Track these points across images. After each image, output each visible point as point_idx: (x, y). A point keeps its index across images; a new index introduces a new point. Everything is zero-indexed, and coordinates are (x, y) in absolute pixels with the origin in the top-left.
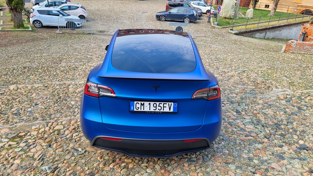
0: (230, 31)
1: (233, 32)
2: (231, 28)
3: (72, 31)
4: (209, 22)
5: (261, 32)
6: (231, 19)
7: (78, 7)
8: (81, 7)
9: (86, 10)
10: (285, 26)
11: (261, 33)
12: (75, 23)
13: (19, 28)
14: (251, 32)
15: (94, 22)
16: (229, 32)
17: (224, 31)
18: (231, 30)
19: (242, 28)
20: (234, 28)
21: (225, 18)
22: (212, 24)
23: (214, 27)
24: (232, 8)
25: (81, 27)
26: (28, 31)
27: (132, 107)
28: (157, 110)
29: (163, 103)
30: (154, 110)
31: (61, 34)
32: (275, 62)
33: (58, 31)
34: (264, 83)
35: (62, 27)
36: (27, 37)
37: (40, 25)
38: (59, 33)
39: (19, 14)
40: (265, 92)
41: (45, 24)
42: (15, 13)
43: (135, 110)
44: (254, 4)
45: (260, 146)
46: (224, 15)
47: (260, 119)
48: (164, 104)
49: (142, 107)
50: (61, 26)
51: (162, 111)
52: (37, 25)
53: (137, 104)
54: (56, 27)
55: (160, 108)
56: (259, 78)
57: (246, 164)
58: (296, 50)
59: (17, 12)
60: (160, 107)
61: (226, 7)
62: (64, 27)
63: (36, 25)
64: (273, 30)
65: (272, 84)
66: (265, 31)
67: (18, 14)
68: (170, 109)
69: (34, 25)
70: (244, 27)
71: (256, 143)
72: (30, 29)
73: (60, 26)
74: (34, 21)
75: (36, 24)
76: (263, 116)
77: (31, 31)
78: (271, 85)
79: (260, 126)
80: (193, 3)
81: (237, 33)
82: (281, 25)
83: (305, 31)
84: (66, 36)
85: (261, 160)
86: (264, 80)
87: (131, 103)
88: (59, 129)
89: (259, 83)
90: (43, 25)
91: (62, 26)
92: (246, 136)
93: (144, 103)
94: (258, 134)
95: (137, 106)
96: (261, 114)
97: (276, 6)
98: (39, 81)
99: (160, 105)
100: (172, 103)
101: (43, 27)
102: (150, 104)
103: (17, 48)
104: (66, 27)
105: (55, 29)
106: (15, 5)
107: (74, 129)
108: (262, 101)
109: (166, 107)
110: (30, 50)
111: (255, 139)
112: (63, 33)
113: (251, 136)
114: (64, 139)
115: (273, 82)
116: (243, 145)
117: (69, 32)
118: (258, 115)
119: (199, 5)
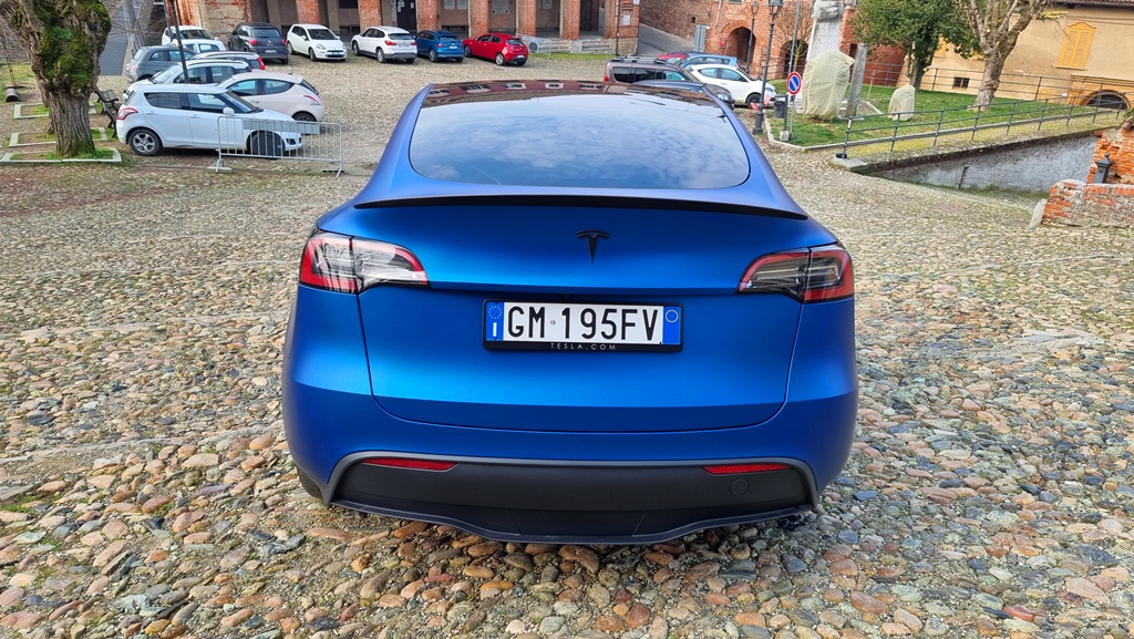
0: (837, 161)
1: (849, 164)
2: (841, 151)
3: (267, 163)
4: (759, 131)
5: (947, 163)
6: (836, 121)
7: (292, 84)
8: (301, 84)
9: (318, 94)
10: (1033, 143)
11: (948, 169)
12: (277, 137)
13: (73, 156)
14: (911, 163)
15: (346, 135)
16: (833, 166)
17: (815, 159)
18: (839, 156)
19: (881, 151)
20: (849, 152)
21: (816, 118)
22: (771, 137)
23: (778, 150)
24: (839, 84)
25: (300, 151)
26: (108, 163)
27: (495, 325)
28: (598, 339)
29: (620, 308)
30: (584, 336)
31: (226, 173)
32: (1015, 252)
33: (216, 165)
34: (986, 314)
35: (232, 151)
36: (103, 185)
37: (153, 144)
38: (220, 172)
39: (76, 106)
40: (996, 340)
41: (169, 140)
42: (64, 102)
43: (507, 337)
44: (915, 74)
45: (1008, 519)
46: (812, 109)
47: (992, 426)
48: (624, 312)
49: (537, 325)
50: (228, 148)
51: (617, 340)
52: (143, 145)
53: (516, 313)
54: (210, 153)
55: (608, 329)
56: (964, 298)
57: (961, 583)
58: (1086, 214)
59: (70, 97)
60: (610, 326)
61: (817, 80)
62: (240, 152)
63: (139, 145)
64: (991, 158)
65: (1016, 316)
66: (962, 161)
67: (73, 106)
68: (650, 332)
69: (132, 145)
70: (885, 148)
71: (989, 509)
72: (117, 158)
73: (224, 147)
74: (131, 133)
75: (138, 141)
76: (1001, 416)
77: (117, 164)
78: (1015, 319)
79: (995, 451)
80: (699, 71)
81: (862, 167)
82: (1016, 141)
83: (1107, 156)
84: (246, 180)
85: (1021, 569)
86: (984, 304)
87: (492, 307)
88: (202, 467)
89: (968, 314)
90: (165, 145)
91: (232, 147)
92: (945, 486)
93: (542, 310)
94: (992, 477)
95: (516, 322)
96: (994, 411)
97: (995, 75)
98: (135, 316)
99: (610, 317)
100: (660, 309)
101: (163, 151)
102: (566, 313)
103: (66, 218)
104: (248, 152)
105: (205, 159)
106: (64, 73)
107: (259, 466)
108: (989, 370)
109: (633, 325)
110: (112, 224)
111: (984, 496)
112: (233, 173)
113: (967, 486)
114: (217, 500)
115: (1017, 310)
116: (939, 516)
117: (257, 167)
118: (980, 414)
119: (719, 77)
